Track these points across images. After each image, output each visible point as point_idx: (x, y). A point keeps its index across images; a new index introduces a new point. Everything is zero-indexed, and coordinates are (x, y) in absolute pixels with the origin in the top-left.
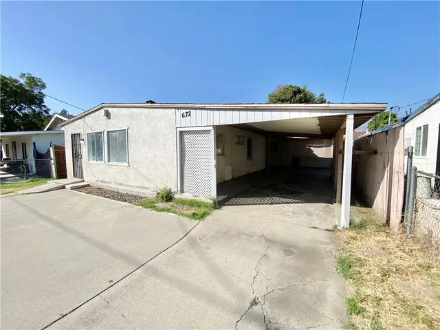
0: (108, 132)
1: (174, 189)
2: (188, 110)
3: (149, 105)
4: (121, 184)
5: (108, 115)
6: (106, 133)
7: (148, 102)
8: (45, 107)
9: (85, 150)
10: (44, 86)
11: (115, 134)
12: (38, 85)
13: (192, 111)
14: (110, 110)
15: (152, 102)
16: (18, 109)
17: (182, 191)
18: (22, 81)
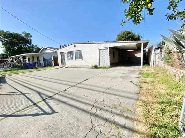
0: (75, 51)
1: (97, 65)
2: (101, 44)
3: (88, 43)
4: (80, 65)
5: (75, 46)
6: (74, 52)
7: (88, 42)
8: (32, 44)
9: (66, 57)
10: (31, 36)
11: (77, 51)
12: (29, 36)
13: (103, 44)
14: (75, 45)
15: (89, 42)
16: (23, 46)
17: (100, 65)
18: (23, 35)
